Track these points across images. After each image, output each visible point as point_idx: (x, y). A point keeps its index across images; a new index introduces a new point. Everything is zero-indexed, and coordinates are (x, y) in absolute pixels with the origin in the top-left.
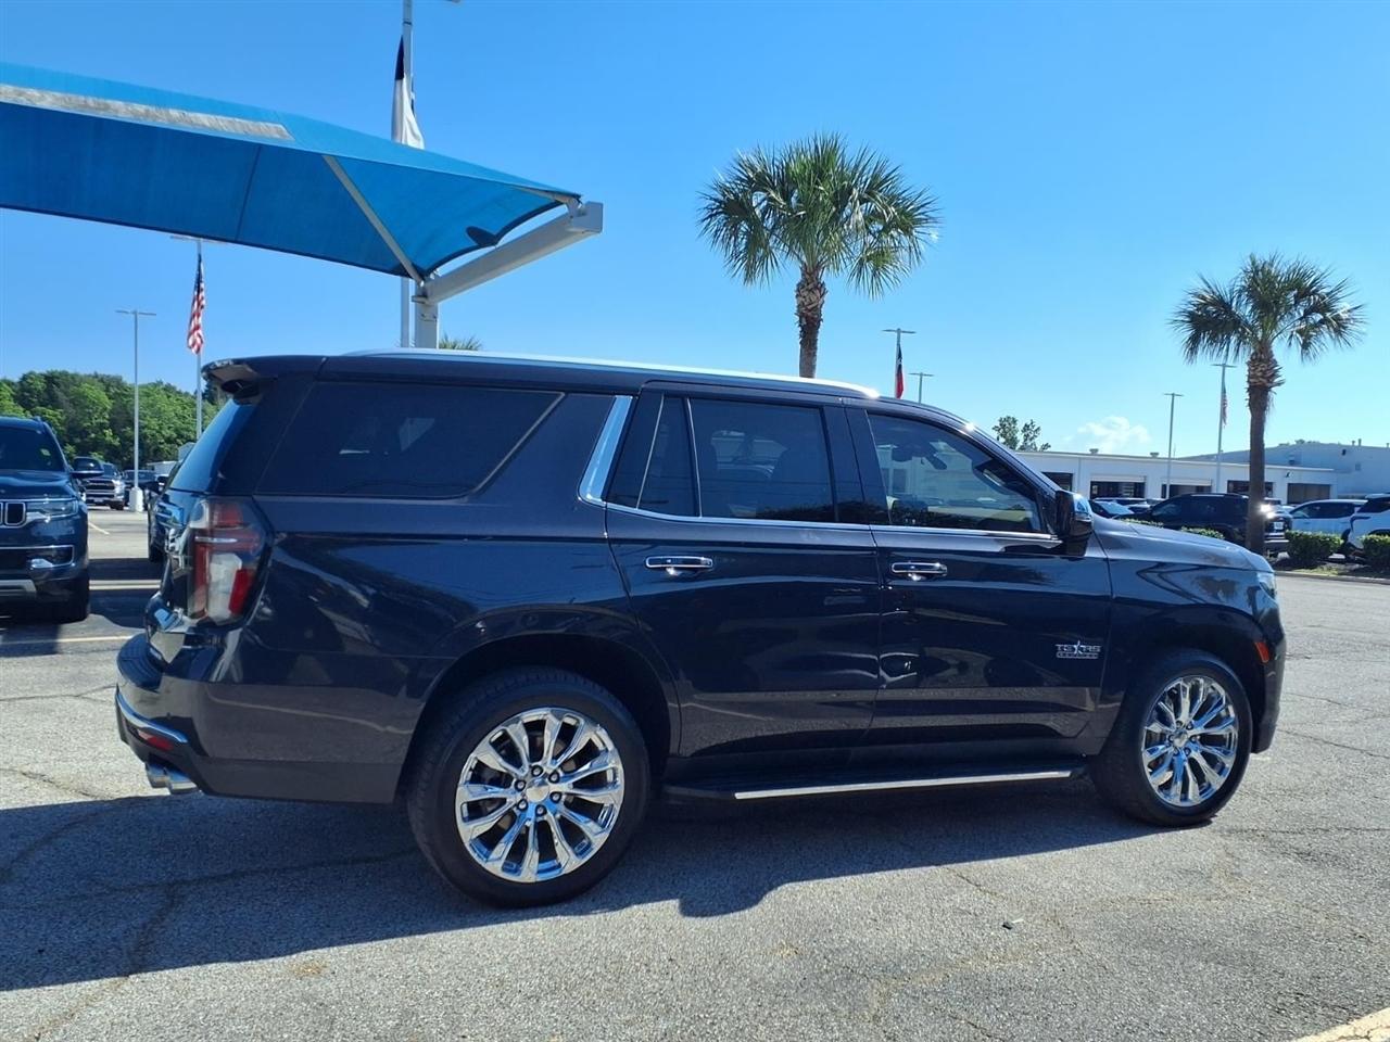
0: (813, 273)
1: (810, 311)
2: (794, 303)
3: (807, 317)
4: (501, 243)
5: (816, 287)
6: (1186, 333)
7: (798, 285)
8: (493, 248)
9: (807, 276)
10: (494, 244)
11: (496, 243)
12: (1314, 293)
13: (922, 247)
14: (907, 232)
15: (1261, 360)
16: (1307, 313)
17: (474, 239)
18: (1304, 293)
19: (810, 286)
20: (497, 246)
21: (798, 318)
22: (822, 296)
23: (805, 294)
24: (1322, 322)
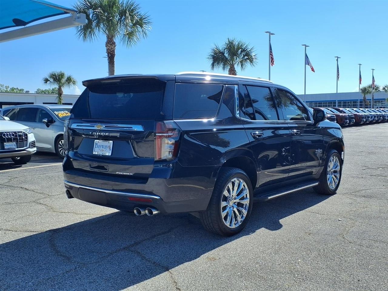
0: (111, 38)
1: (111, 51)
2: (105, 49)
3: (110, 54)
4: (28, 25)
5: (113, 43)
6: (211, 61)
7: (106, 42)
8: (23, 27)
9: (110, 40)
10: (24, 25)
11: (25, 25)
12: (245, 51)
13: (147, 32)
14: (141, 27)
15: (232, 70)
16: (244, 56)
17: (15, 23)
18: (243, 50)
19: (111, 43)
20: (25, 26)
21: (107, 54)
22: (115, 46)
23: (109, 45)
24: (247, 59)
